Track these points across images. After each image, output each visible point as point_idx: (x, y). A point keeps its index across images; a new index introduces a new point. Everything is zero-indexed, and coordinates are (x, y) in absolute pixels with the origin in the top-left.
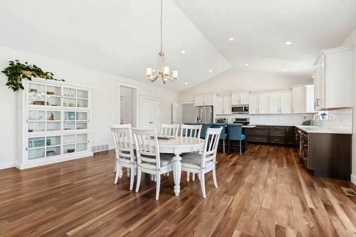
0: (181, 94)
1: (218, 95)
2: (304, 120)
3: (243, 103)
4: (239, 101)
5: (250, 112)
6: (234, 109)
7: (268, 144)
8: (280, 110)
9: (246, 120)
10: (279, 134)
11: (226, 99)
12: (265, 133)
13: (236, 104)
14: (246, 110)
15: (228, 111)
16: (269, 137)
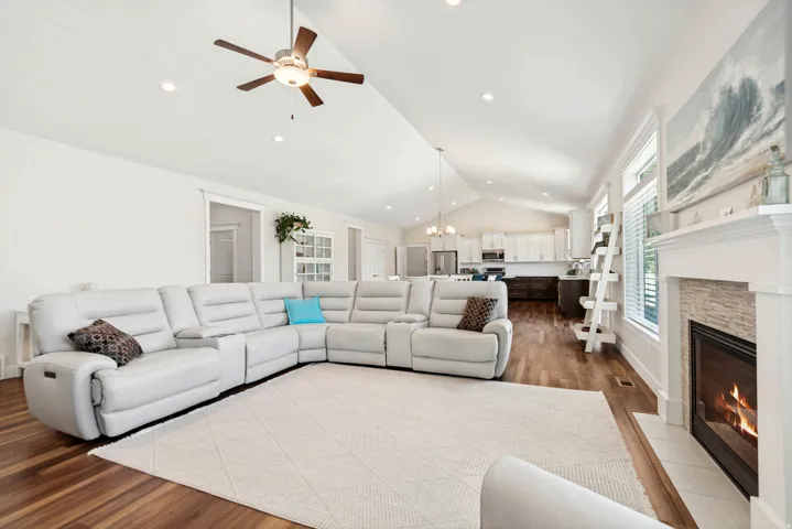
0: (406, 233)
1: (462, 236)
2: (569, 269)
3: (497, 248)
4: (492, 245)
5: (506, 260)
6: (486, 256)
7: (530, 299)
8: (542, 257)
9: (500, 269)
10: (540, 286)
11: (475, 242)
12: (525, 286)
13: (487, 248)
14: (502, 256)
15: (477, 258)
16: (530, 291)
